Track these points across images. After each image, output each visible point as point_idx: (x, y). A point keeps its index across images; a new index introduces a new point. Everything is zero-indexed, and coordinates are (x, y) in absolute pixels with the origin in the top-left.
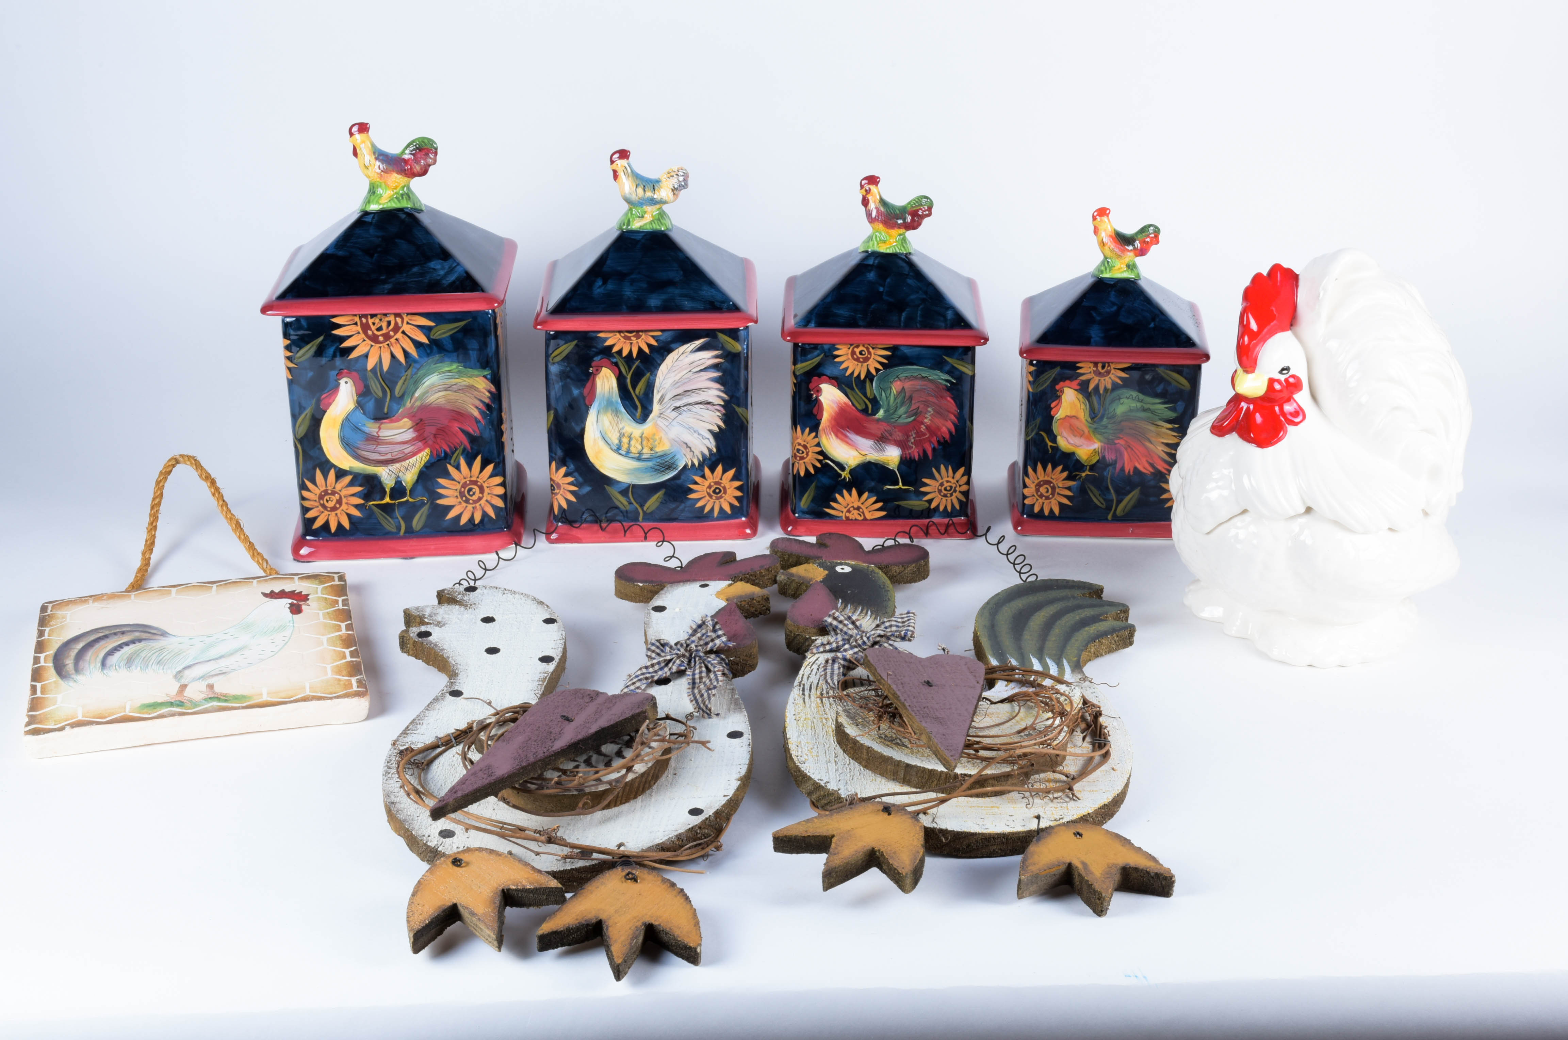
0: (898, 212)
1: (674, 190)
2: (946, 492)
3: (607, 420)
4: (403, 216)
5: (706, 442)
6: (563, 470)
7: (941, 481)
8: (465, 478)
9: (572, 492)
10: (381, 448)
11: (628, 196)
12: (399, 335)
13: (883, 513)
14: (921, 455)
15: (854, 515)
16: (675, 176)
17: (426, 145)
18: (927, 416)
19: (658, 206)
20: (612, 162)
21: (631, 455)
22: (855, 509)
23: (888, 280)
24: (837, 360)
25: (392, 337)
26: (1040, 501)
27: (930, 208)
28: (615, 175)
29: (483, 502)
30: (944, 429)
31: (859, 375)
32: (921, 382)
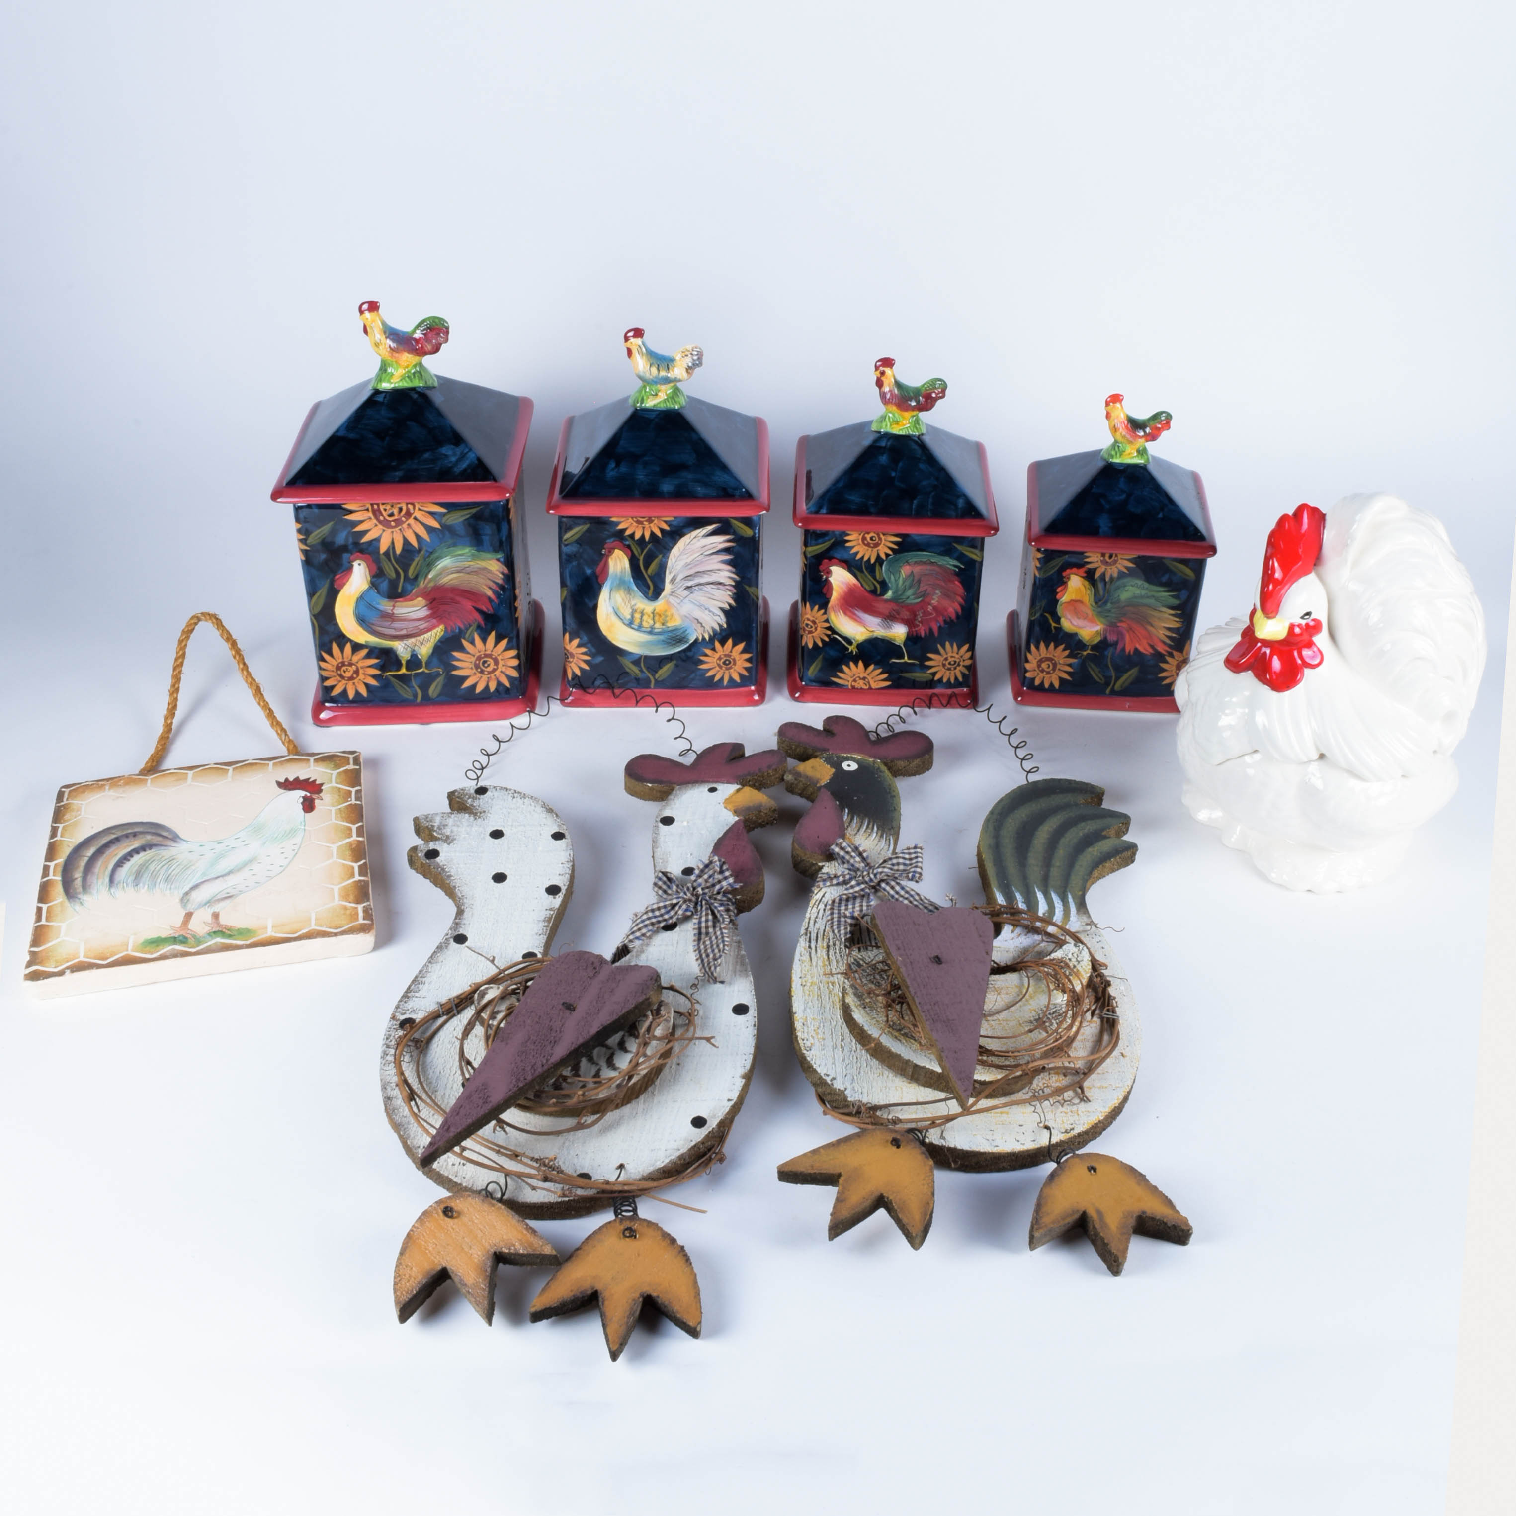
0: (912, 394)
1: (689, 370)
2: (949, 666)
3: (619, 597)
4: (415, 396)
5: (717, 618)
6: (576, 642)
7: (945, 656)
8: (479, 652)
9: (586, 662)
10: (396, 625)
11: (642, 374)
12: (411, 521)
13: (888, 683)
14: (928, 632)
15: (860, 684)
16: (690, 356)
17: (437, 325)
18: (934, 597)
19: (672, 385)
20: (627, 339)
21: (643, 629)
22: (860, 679)
23: (900, 464)
24: (847, 545)
25: (404, 522)
26: (1041, 675)
27: (943, 391)
28: (630, 352)
29: (497, 673)
30: (951, 610)
31: (869, 559)
32: (929, 567)
